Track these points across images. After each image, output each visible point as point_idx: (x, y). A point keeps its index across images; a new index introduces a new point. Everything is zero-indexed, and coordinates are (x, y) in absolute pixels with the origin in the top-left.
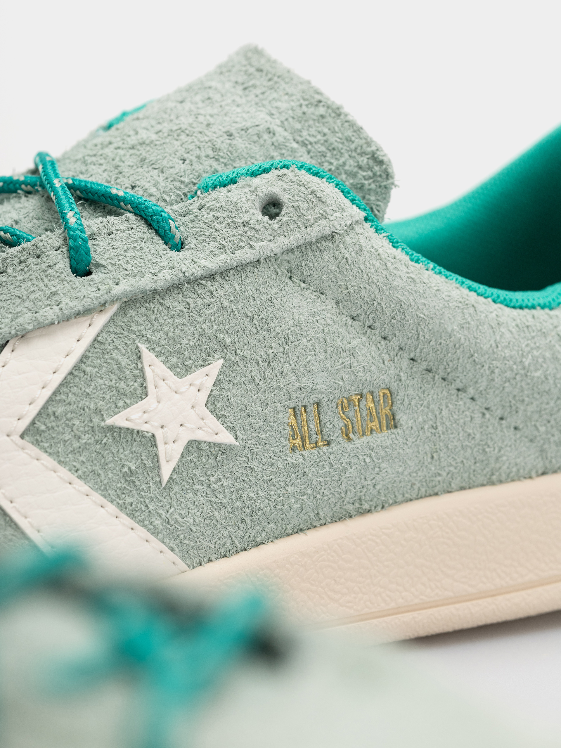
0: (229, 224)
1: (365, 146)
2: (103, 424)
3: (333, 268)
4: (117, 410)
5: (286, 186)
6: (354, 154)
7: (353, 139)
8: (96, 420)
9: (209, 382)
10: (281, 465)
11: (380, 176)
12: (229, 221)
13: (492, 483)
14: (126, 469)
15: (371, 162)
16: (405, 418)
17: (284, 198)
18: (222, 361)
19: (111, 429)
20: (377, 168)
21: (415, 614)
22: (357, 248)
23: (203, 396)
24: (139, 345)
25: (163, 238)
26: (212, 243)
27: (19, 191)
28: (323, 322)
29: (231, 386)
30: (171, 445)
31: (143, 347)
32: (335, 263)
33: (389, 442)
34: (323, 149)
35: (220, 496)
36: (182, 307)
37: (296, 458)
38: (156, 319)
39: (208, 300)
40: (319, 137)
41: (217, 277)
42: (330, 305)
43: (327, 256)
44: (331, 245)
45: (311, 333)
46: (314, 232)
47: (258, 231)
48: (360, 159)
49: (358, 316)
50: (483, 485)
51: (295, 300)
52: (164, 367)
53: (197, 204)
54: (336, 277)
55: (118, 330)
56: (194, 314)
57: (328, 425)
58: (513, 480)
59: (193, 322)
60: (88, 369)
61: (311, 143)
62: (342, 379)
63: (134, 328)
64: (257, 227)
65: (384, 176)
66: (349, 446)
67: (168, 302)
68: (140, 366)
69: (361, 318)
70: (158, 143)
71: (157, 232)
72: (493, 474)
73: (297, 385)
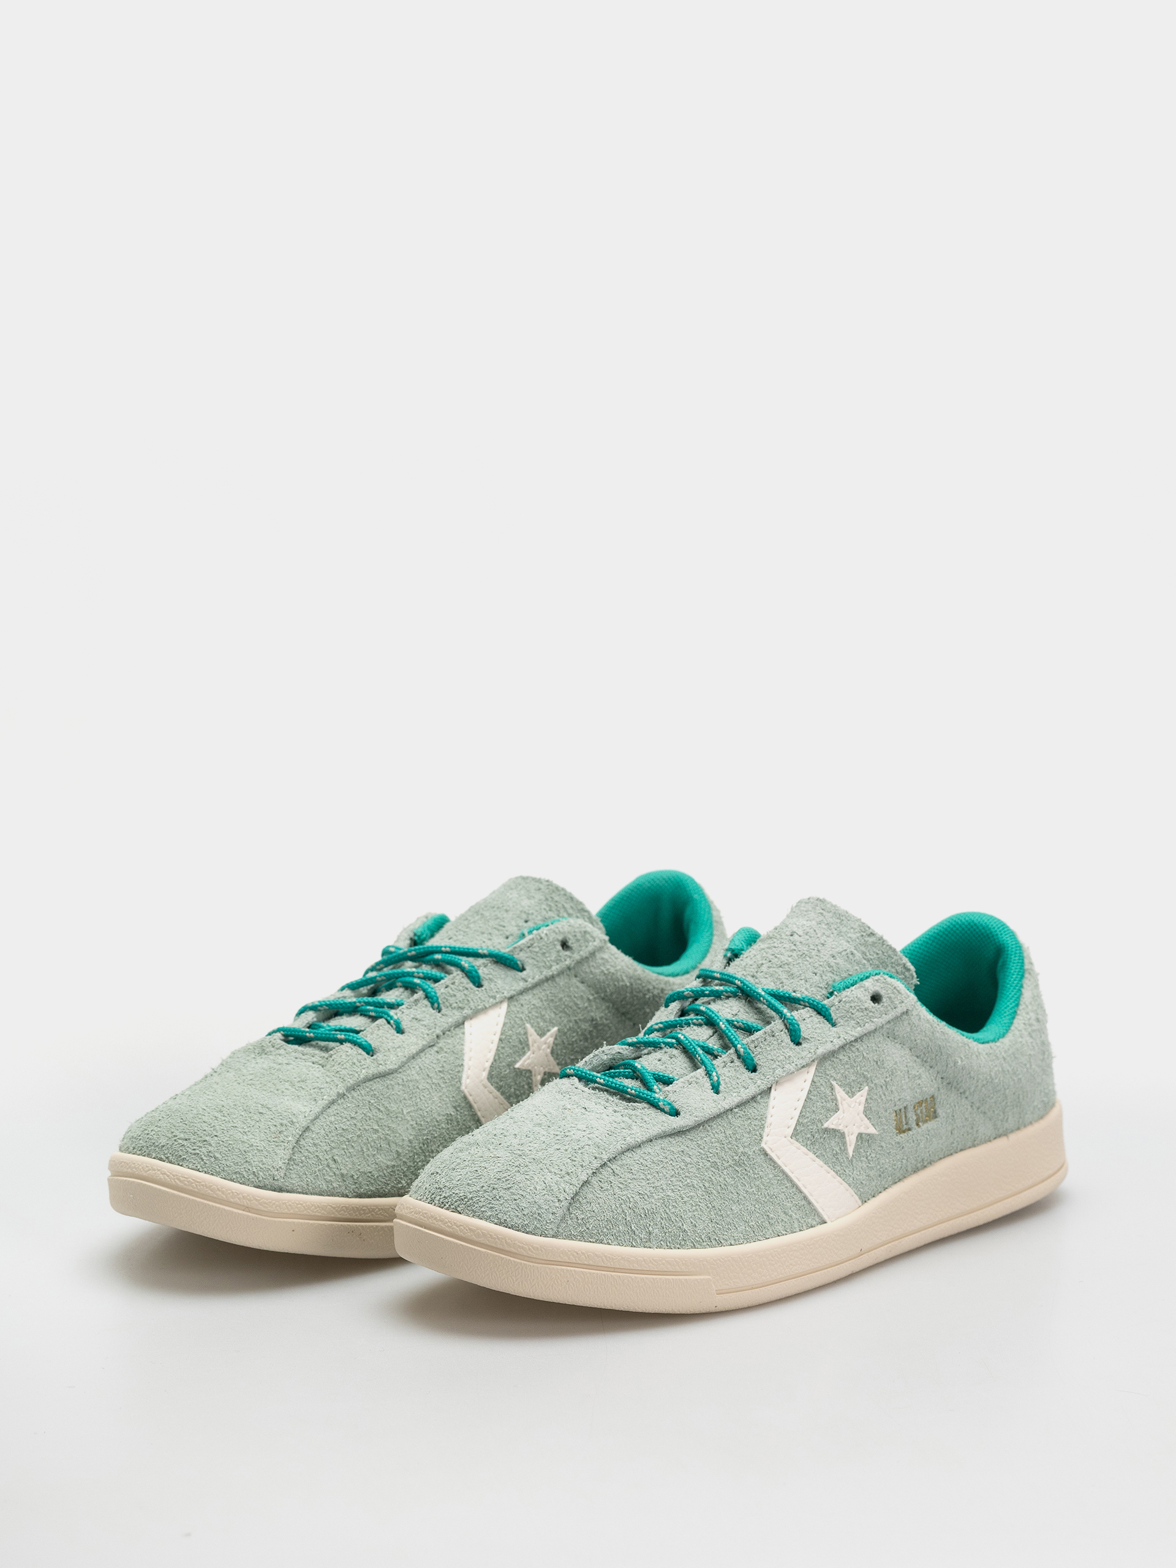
0: (858, 1010)
1: (899, 960)
2: (823, 1127)
3: (909, 1030)
4: (827, 1119)
5: (882, 986)
6: (894, 965)
7: (892, 956)
8: (819, 1125)
9: (863, 1099)
10: (893, 1143)
11: (909, 978)
12: (858, 1008)
13: (974, 1146)
14: (835, 1152)
15: (904, 971)
16: (941, 1111)
17: (882, 992)
18: (867, 1088)
19: (826, 1130)
20: (907, 973)
21: (946, 1224)
22: (918, 1017)
23: (861, 1108)
24: (832, 1082)
25: (828, 1020)
26: (852, 1021)
27: (722, 997)
28: (906, 1061)
29: (872, 1101)
30: (851, 1136)
31: (834, 1083)
32: (909, 1027)
33: (936, 1126)
34: (877, 963)
35: (871, 1163)
36: (846, 1059)
37: (898, 1138)
38: (837, 1067)
39: (857, 1054)
40: (875, 956)
41: (859, 1040)
42: (908, 1051)
43: (906, 1023)
44: (907, 1017)
45: (902, 1068)
46: (899, 1010)
47: (873, 1012)
48: (898, 968)
49: (920, 1056)
50: (970, 1147)
51: (893, 1050)
52: (844, 1093)
53: (837, 999)
54: (910, 1035)
55: (820, 1075)
56: (852, 1062)
57: (910, 1119)
58: (983, 1143)
59: (852, 1067)
60: (813, 1097)
61: (871, 959)
62: (916, 1092)
63: (828, 1072)
64: (873, 1010)
65: (911, 978)
66: (920, 1130)
67: (841, 1057)
68: (834, 1094)
69: (922, 1057)
70: (795, 963)
71: (824, 1017)
72: (975, 1141)
73: (899, 1097)
